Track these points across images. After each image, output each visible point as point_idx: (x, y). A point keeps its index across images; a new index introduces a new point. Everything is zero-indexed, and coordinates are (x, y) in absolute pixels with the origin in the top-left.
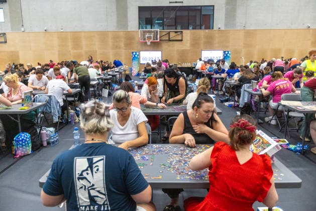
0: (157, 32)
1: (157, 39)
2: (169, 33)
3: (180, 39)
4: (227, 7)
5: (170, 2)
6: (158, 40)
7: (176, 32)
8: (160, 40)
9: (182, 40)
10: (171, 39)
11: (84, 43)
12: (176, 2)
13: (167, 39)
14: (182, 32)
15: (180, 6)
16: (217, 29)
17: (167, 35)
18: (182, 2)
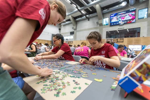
0: (112, 39)
2: (117, 39)
3: (122, 41)
4: (148, 27)
5: (118, 29)
7: (120, 39)
9: (123, 42)
10: (118, 42)
12: (121, 28)
14: (123, 39)
15: (123, 30)
16: (142, 37)
17: (117, 40)
18: (124, 28)
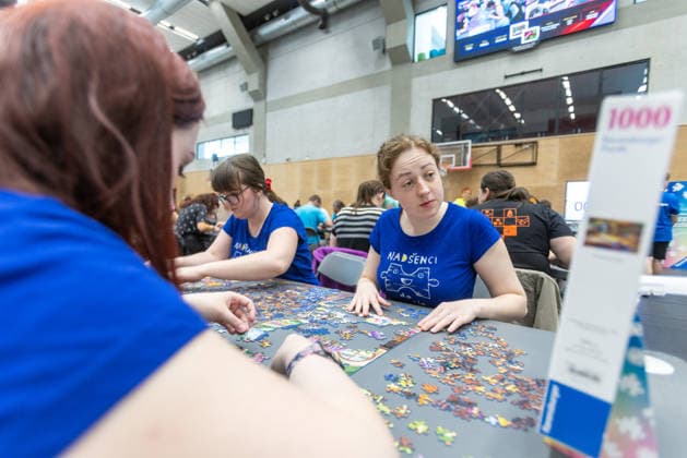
0: (466, 148)
1: (465, 164)
2: (499, 148)
3: (528, 158)
5: (506, 77)
6: (468, 166)
7: (517, 146)
8: (474, 166)
9: (533, 164)
10: (503, 162)
11: (335, 177)
12: (523, 74)
13: (495, 162)
14: (536, 143)
15: (534, 83)
17: (495, 154)
18: (541, 70)
